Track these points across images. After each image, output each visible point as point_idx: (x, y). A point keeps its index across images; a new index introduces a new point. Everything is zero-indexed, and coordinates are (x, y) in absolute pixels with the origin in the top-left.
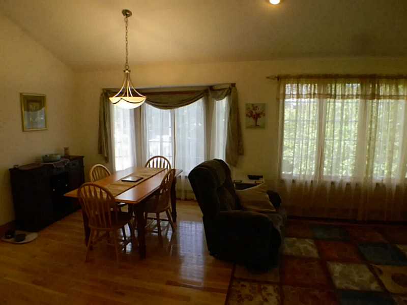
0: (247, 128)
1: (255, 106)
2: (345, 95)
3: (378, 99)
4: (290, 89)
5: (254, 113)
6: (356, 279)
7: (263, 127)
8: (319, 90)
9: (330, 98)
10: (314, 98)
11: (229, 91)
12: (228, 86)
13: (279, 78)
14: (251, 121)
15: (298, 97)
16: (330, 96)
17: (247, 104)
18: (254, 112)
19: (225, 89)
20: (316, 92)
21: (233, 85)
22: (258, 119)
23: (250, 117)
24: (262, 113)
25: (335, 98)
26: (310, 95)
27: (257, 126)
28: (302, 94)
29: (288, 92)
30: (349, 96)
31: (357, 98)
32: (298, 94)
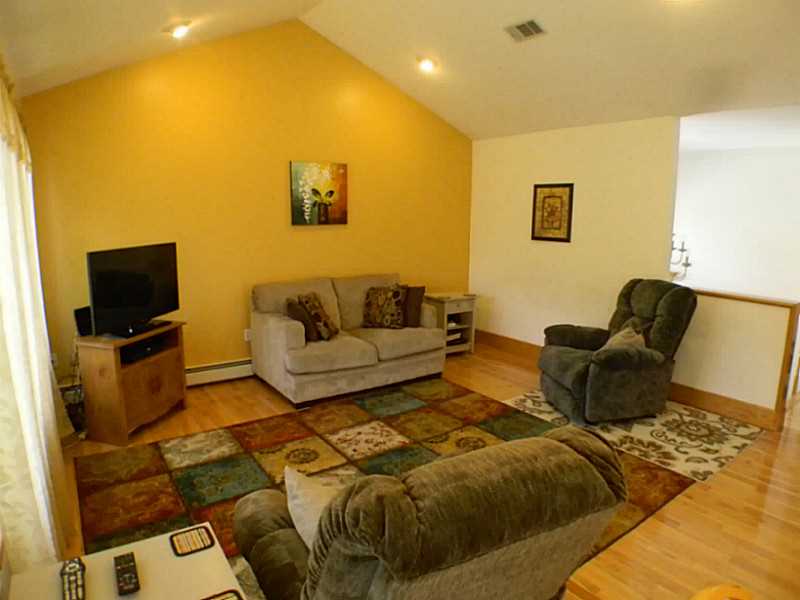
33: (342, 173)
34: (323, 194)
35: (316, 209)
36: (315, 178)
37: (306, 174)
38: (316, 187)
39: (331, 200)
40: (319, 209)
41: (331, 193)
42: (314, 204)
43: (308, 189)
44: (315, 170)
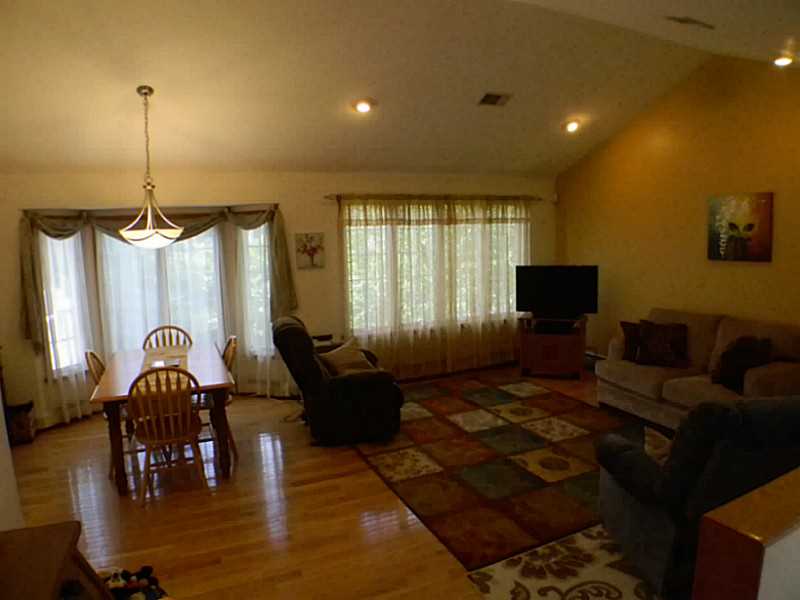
0: (300, 268)
1: (310, 236)
2: (420, 220)
3: (456, 223)
4: (357, 213)
5: (308, 248)
6: (481, 421)
7: (322, 267)
8: (391, 214)
9: (404, 224)
10: (385, 224)
11: (269, 215)
12: (267, 208)
13: (339, 199)
14: (306, 258)
15: (367, 224)
16: (403, 221)
17: (297, 235)
18: (308, 245)
19: (264, 212)
20: (388, 217)
21: (276, 206)
22: (315, 255)
23: (303, 253)
24: (319, 246)
25: (409, 224)
26: (380, 222)
27: (314, 266)
28: (371, 220)
29: (354, 216)
30: (425, 222)
31: (433, 223)
32: (366, 220)
33: (766, 204)
34: (741, 228)
35: (733, 244)
36: (732, 211)
37: (724, 208)
38: (733, 221)
39: (750, 234)
40: (736, 244)
41: (750, 227)
42: (731, 239)
43: (724, 223)
44: (733, 203)
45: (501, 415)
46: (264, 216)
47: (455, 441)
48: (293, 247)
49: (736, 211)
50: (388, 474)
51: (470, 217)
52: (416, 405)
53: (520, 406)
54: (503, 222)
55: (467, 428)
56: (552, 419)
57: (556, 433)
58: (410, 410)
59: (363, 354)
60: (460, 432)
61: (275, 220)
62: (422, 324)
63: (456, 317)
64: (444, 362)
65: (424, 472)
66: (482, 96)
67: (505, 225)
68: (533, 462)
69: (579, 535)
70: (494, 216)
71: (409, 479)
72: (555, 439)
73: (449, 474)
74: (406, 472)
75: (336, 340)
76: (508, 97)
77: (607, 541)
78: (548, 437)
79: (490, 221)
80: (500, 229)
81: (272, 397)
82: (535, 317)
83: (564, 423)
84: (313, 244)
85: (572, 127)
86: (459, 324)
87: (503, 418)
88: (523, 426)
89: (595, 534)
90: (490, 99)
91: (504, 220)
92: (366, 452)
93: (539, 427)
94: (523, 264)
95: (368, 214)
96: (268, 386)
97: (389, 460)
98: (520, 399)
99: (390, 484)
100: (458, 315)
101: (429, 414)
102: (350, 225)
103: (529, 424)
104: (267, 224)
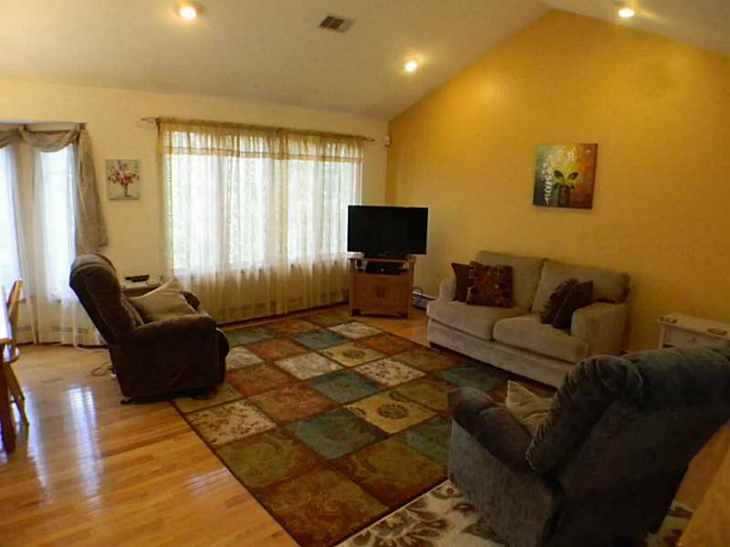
0: (111, 199)
1: (123, 163)
2: (249, 152)
3: (288, 158)
4: (178, 138)
5: (122, 176)
6: (314, 366)
7: (137, 199)
8: (218, 144)
9: (232, 155)
10: (212, 154)
11: (76, 136)
12: (71, 128)
13: (158, 122)
14: (119, 189)
15: (190, 153)
16: (231, 152)
17: (108, 161)
18: (121, 173)
19: (67, 132)
20: (215, 146)
21: (82, 126)
22: (129, 185)
23: (115, 182)
24: (134, 175)
25: (238, 156)
26: (205, 151)
27: (127, 197)
28: (195, 149)
29: (175, 144)
30: (255, 154)
31: (264, 157)
32: (189, 148)
33: (590, 155)
34: (566, 176)
35: (557, 191)
36: (559, 159)
37: (550, 156)
38: (558, 169)
39: (574, 182)
40: (560, 192)
41: (575, 175)
42: (555, 186)
43: (550, 171)
44: (560, 151)
45: (334, 358)
46: (68, 135)
47: (286, 390)
48: (102, 173)
49: (562, 160)
50: (212, 435)
51: (303, 152)
52: (244, 350)
53: (353, 348)
54: (335, 161)
55: (300, 375)
56: (385, 360)
57: (390, 376)
58: (237, 356)
59: (183, 297)
60: (292, 380)
61: (81, 141)
62: (251, 263)
63: (286, 256)
64: (273, 304)
65: (253, 431)
66: (323, 18)
67: (338, 163)
68: (370, 410)
69: (428, 494)
70: (328, 154)
71: (236, 441)
72: (392, 383)
73: (282, 429)
74: (233, 431)
75: (152, 281)
76: (350, 23)
77: (459, 500)
78: (384, 381)
79: (324, 158)
80: (333, 167)
81: (80, 346)
82: (365, 257)
83: (398, 364)
84: (127, 172)
85: (411, 66)
86: (289, 264)
87: (336, 362)
88: (357, 369)
89: (444, 492)
90: (332, 23)
91: (337, 159)
92: (184, 410)
93: (373, 370)
94: (354, 204)
95: (192, 140)
96: (75, 334)
97: (212, 418)
98: (352, 340)
99: (214, 449)
100: (289, 255)
101: (260, 360)
102: (171, 152)
103: (363, 367)
104: (71, 145)
